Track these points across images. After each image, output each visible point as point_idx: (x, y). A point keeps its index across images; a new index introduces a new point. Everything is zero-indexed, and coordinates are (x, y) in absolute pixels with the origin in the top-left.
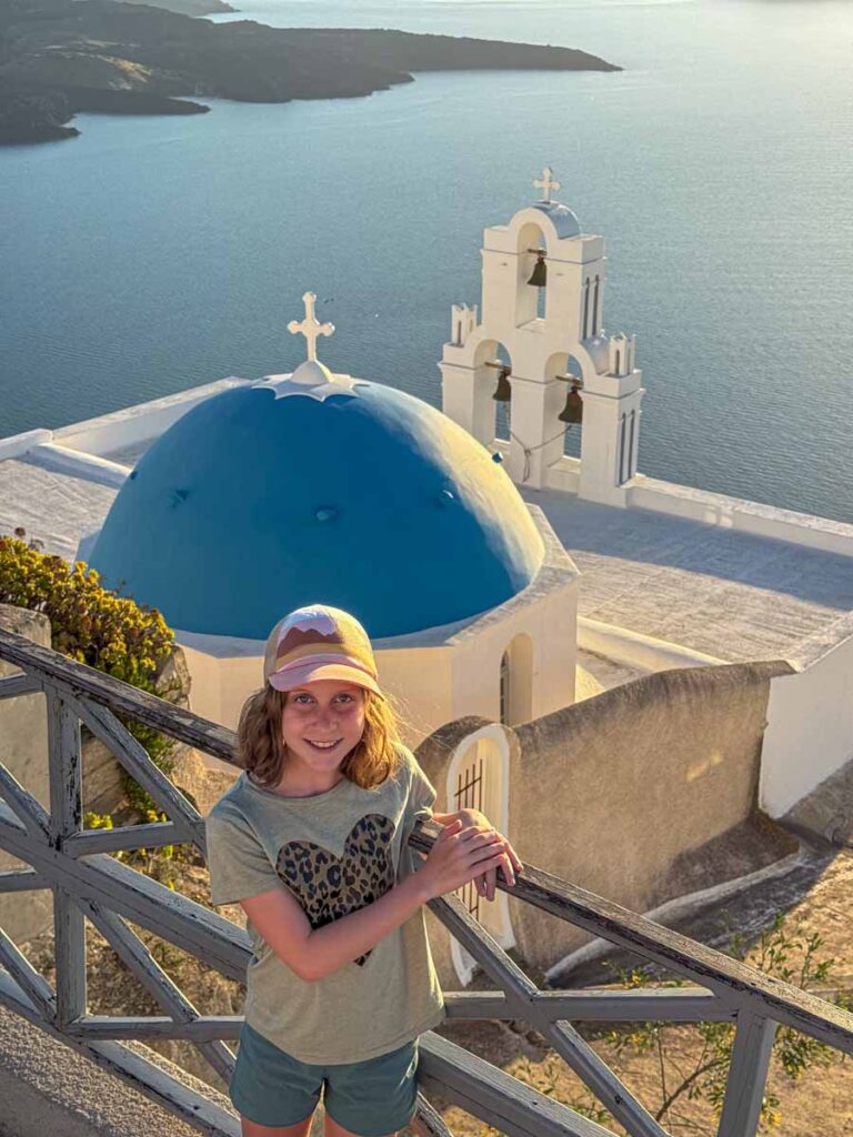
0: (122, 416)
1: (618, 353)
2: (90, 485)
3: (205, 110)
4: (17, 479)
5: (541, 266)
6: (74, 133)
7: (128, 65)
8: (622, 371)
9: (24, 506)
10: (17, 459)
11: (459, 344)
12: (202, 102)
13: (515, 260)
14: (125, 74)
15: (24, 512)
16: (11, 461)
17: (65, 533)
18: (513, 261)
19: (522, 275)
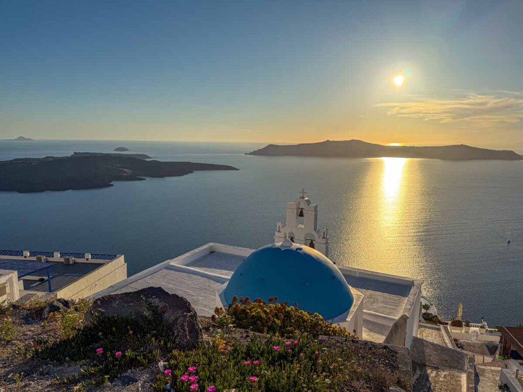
0: (187, 254)
1: (324, 232)
2: (188, 275)
3: (145, 179)
4: (167, 275)
5: (302, 212)
6: (112, 185)
7: (126, 170)
8: (325, 237)
9: (173, 282)
10: (165, 268)
11: (279, 232)
12: (143, 178)
13: (295, 210)
14: (125, 172)
15: (174, 284)
16: (164, 270)
17: (188, 290)
18: (295, 211)
19: (297, 214)
